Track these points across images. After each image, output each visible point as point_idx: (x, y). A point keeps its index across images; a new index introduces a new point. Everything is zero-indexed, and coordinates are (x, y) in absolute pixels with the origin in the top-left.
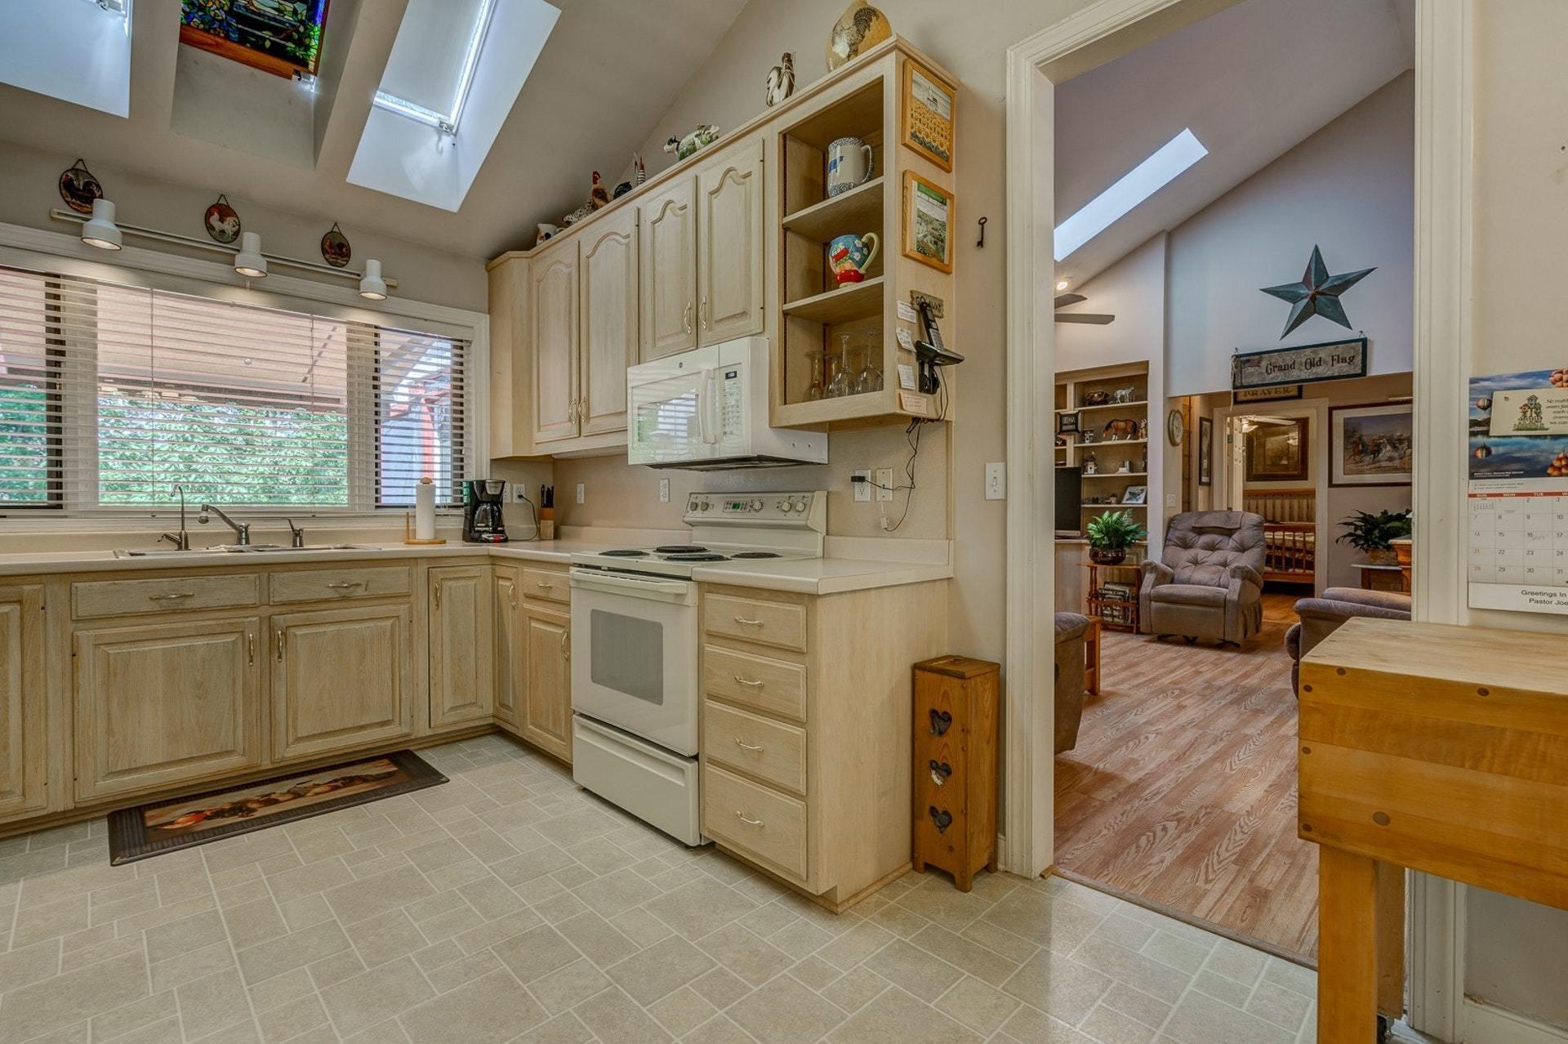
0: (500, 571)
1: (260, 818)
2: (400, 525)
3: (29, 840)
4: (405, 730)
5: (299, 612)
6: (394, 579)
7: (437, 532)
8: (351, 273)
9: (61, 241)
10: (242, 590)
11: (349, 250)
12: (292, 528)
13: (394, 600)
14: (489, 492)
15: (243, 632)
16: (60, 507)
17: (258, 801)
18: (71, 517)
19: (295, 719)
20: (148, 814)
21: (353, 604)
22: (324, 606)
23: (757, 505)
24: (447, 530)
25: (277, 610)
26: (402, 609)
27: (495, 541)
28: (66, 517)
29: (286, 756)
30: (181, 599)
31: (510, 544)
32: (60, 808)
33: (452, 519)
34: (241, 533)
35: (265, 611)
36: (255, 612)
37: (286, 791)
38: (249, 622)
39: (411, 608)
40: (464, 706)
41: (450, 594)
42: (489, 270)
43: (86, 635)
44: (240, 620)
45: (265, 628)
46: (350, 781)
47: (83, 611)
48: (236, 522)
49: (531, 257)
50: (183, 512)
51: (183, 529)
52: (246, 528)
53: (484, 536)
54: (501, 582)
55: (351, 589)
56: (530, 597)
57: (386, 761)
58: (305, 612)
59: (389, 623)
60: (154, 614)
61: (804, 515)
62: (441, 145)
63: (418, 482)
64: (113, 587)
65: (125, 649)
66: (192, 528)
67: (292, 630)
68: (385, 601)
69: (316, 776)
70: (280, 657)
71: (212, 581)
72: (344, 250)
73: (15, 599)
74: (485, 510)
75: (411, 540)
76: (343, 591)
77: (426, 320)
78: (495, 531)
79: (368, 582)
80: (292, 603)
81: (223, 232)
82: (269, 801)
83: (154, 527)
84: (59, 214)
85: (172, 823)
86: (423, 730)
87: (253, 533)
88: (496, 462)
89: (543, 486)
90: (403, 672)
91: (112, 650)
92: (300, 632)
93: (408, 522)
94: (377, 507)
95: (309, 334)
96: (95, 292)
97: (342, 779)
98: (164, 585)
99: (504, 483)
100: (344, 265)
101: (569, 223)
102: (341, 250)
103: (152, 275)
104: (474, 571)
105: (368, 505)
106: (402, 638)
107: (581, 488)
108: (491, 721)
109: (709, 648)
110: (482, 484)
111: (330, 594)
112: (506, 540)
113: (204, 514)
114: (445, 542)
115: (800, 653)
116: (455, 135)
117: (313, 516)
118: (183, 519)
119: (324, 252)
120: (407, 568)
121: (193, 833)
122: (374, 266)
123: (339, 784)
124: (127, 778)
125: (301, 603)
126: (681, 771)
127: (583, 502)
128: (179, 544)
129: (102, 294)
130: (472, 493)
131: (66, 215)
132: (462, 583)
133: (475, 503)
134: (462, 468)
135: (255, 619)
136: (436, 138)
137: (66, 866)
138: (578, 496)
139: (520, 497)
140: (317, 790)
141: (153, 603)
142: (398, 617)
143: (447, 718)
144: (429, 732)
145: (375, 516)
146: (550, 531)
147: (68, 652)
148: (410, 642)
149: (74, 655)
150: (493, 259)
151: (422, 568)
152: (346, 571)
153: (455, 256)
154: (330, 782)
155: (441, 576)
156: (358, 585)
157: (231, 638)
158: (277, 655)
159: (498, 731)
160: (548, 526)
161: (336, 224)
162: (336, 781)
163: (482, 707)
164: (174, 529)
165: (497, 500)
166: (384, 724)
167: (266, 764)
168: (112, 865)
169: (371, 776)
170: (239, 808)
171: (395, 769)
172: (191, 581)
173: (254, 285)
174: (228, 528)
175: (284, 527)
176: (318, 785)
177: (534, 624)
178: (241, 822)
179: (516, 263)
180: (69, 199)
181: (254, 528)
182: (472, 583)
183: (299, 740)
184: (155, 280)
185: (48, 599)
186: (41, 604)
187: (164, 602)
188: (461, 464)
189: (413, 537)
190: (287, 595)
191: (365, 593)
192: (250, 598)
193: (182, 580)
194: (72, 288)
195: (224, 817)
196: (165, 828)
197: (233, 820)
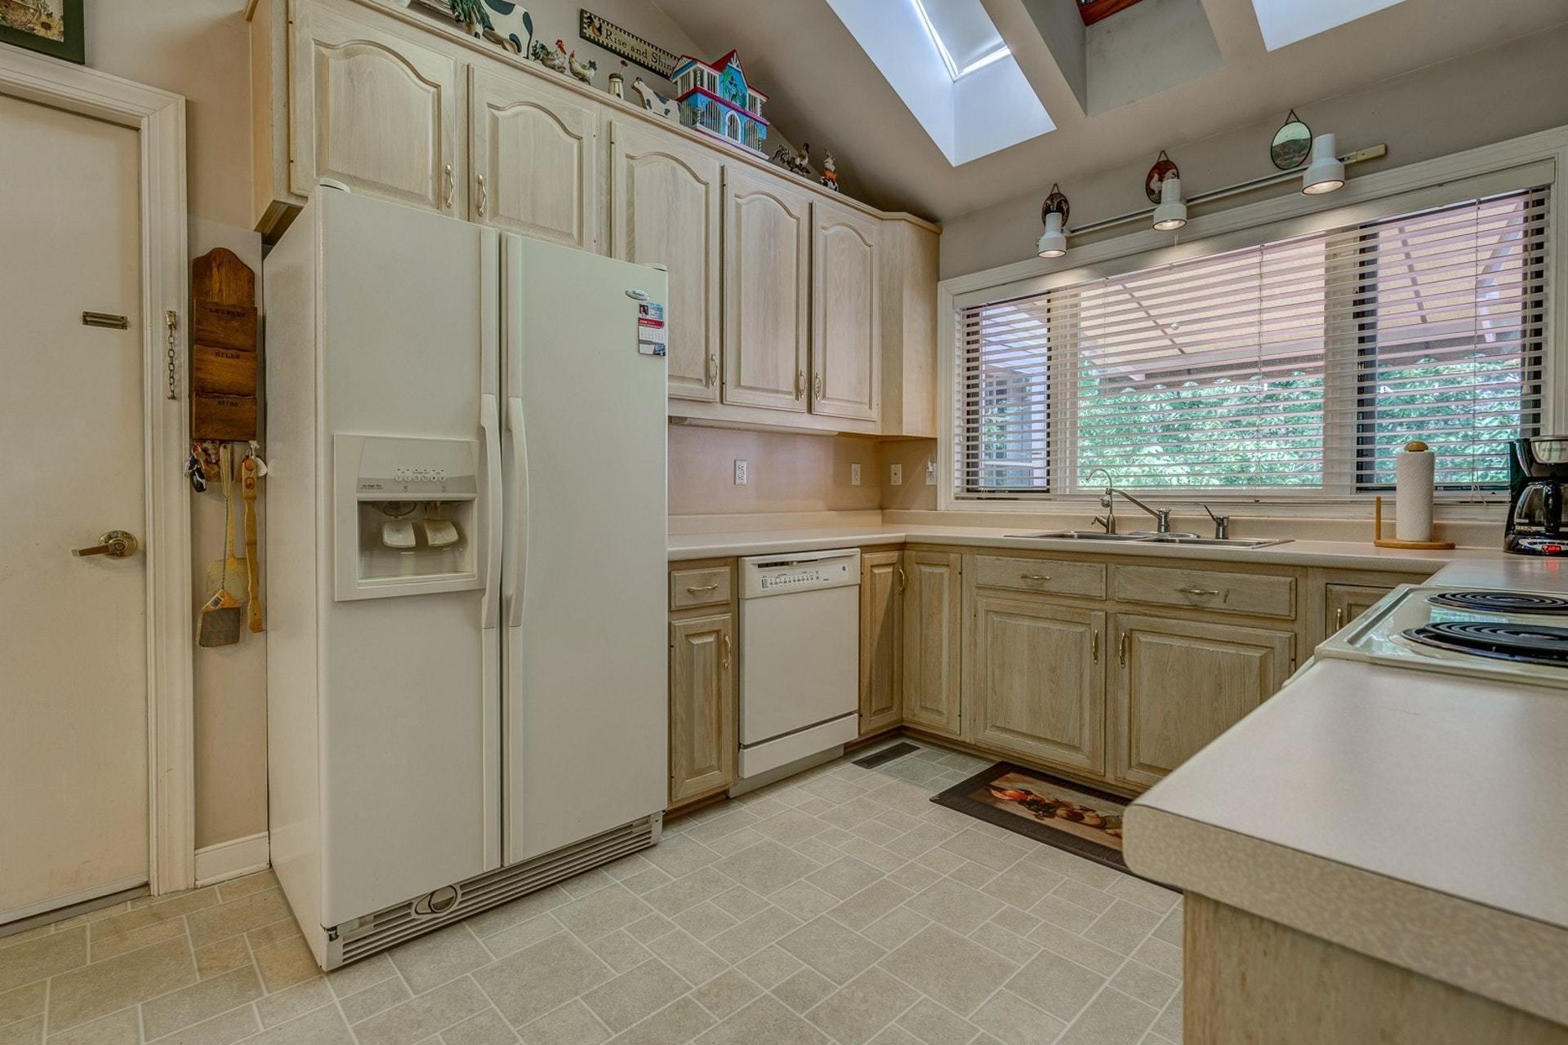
1: (1045, 826)
5: (1145, 615)
6: (1270, 595)
10: (1083, 580)
13: (1268, 624)
14: (1544, 461)
15: (1090, 625)
16: (1048, 491)
17: (1069, 810)
19: (1138, 739)
20: (1010, 775)
21: (1207, 617)
22: (1172, 613)
25: (1124, 608)
26: (1277, 639)
29: (1127, 778)
30: (1041, 581)
32: (967, 741)
33: (1494, 509)
34: (1160, 519)
35: (1111, 607)
36: (1102, 606)
38: (1096, 616)
39: (1294, 640)
43: (982, 604)
44: (1086, 612)
45: (1111, 626)
47: (981, 580)
48: (1154, 509)
51: (1111, 513)
52: (1166, 514)
55: (1204, 598)
58: (1152, 616)
59: (1258, 654)
60: (1018, 591)
64: (998, 561)
67: (1138, 635)
68: (1254, 623)
70: (1122, 663)
73: (945, 563)
74: (1536, 495)
75: (1384, 540)
76: (1195, 598)
77: (1441, 185)
78: (1552, 534)
79: (1228, 591)
80: (1136, 603)
82: (1075, 817)
85: (1001, 790)
87: (1173, 519)
91: (996, 619)
92: (1144, 638)
93: (1378, 512)
94: (1357, 489)
95: (1257, 271)
98: (1029, 565)
110: (1526, 447)
111: (1176, 599)
113: (1107, 498)
117: (1257, 502)
124: (1004, 735)
125: (1144, 604)
128: (1107, 527)
129: (1081, 295)
130: (1515, 462)
133: (1519, 481)
135: (1101, 613)
137: (922, 784)
141: (1022, 581)
142: (1272, 648)
145: (1345, 503)
149: (976, 616)
151: (1316, 583)
152: (1199, 573)
155: (1347, 600)
156: (1213, 594)
157: (1081, 629)
158: (1120, 659)
161: (1292, 112)
165: (1560, 476)
167: (1110, 778)
168: (930, 799)
172: (1050, 564)
181: (1176, 513)
183: (1141, 765)
184: (1108, 268)
185: (964, 567)
186: (960, 570)
187: (1029, 580)
188: (1536, 411)
189: (1394, 537)
190: (1132, 592)
191: (1224, 606)
192: (1098, 590)
193: (1043, 563)
194: (1057, 299)
195: (1029, 808)
196: (993, 792)
197: (1029, 815)
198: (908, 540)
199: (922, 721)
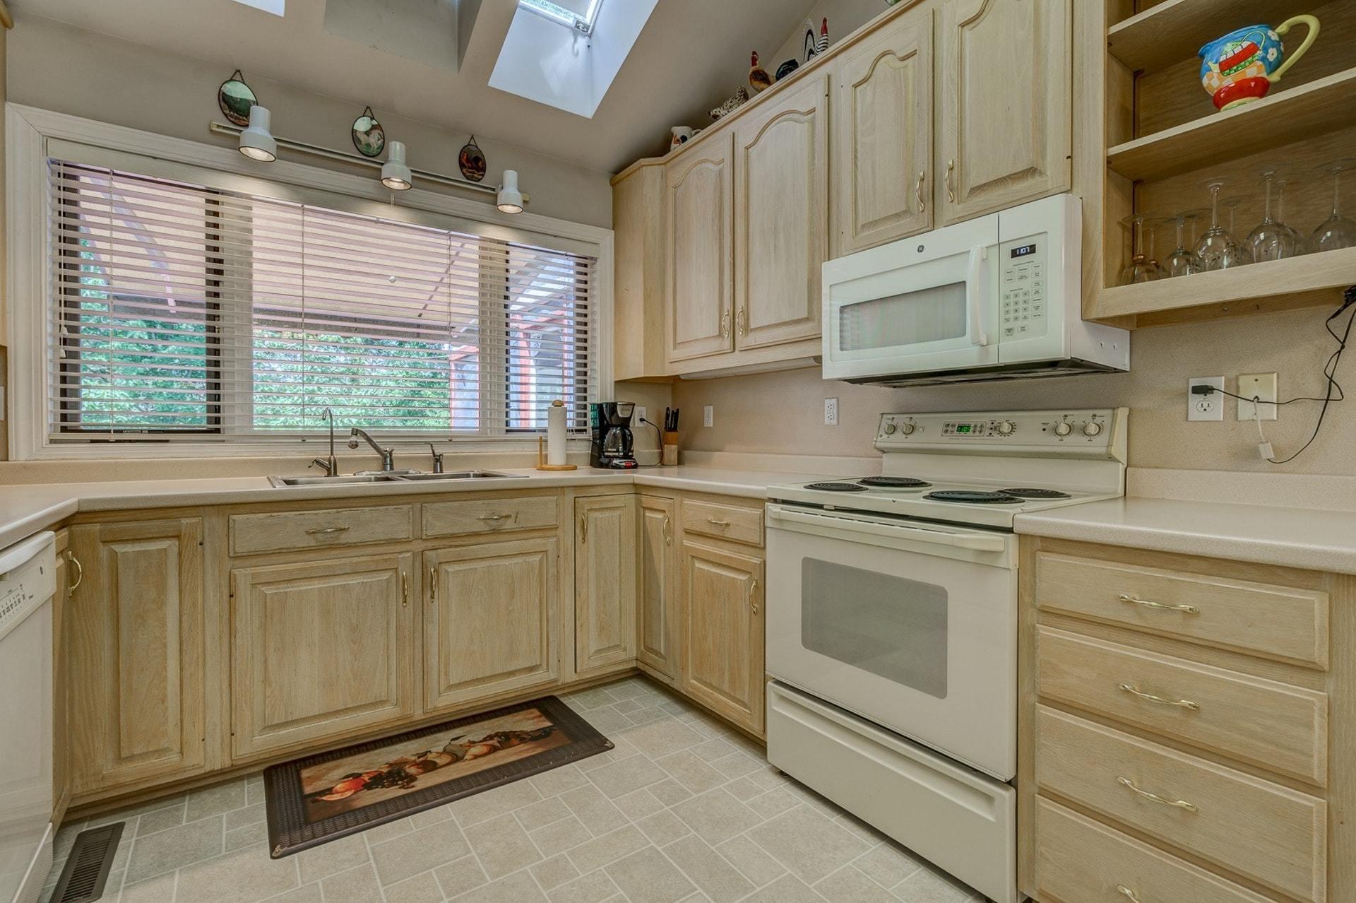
0: (647, 501)
1: (422, 791)
2: (532, 450)
3: (186, 803)
4: (552, 676)
5: (451, 547)
6: (542, 512)
7: (568, 456)
8: (486, 188)
9: (218, 154)
10: (392, 523)
11: (484, 164)
12: (434, 453)
13: (541, 534)
14: (620, 415)
15: (396, 569)
16: (218, 431)
17: (415, 764)
18: (230, 442)
19: (447, 664)
20: (305, 774)
21: (503, 537)
22: (474, 540)
23: (1006, 428)
24: (575, 454)
25: (429, 544)
26: (550, 544)
27: (626, 467)
28: (224, 441)
29: (438, 705)
30: (337, 533)
31: (639, 470)
32: (218, 767)
33: (580, 443)
34: (385, 458)
35: (418, 546)
36: (408, 547)
37: (441, 749)
38: (402, 558)
39: (558, 542)
40: (609, 648)
41: (596, 526)
42: (614, 184)
43: (243, 574)
44: (392, 556)
45: (418, 565)
46: (507, 739)
47: (241, 547)
48: (382, 447)
49: (664, 164)
50: (332, 437)
51: (332, 454)
52: (391, 453)
53: (616, 461)
54: (648, 514)
55: (501, 521)
56: (689, 533)
57: (536, 712)
58: (456, 546)
59: (537, 558)
60: (310, 550)
61: (1096, 440)
62: (576, 46)
63: (550, 405)
64: (269, 519)
65: (283, 588)
66: (342, 452)
67: (444, 567)
68: (532, 535)
69: (467, 728)
70: (432, 597)
71: (367, 513)
72: (480, 164)
73: (174, 534)
74: (615, 434)
75: (544, 466)
76: (493, 523)
77: (555, 236)
78: (624, 457)
79: (517, 513)
80: (444, 537)
81: (368, 145)
82: (426, 766)
83: (304, 452)
84: (218, 126)
85: (329, 791)
86: (569, 677)
87: (397, 458)
88: (621, 384)
89: (668, 409)
90: (550, 613)
91: (269, 590)
92: (451, 568)
93: (541, 446)
94: (507, 431)
95: (447, 252)
96: (250, 208)
97: (497, 735)
98: (319, 517)
99: (634, 405)
100: (479, 180)
101: (716, 117)
102: (477, 164)
103: (302, 190)
104: (619, 501)
105: (499, 430)
106: (550, 575)
107: (709, 411)
108: (634, 664)
109: (1044, 631)
110: (613, 407)
111: (480, 527)
112: (636, 466)
113: (354, 439)
114: (575, 468)
115: (1319, 671)
116: (590, 37)
117: (450, 441)
118: (332, 443)
119: (462, 165)
120: (555, 498)
121: (354, 811)
122: (511, 177)
123: (495, 742)
124: (283, 732)
125: (452, 536)
126: (989, 799)
127: (712, 425)
128: (329, 470)
129: (257, 210)
130: (602, 416)
131: (224, 128)
132: (607, 514)
133: (603, 427)
134: (585, 390)
135: (409, 554)
136: (572, 39)
137: (224, 853)
138: (706, 419)
139: (642, 420)
140: (475, 750)
141: (310, 537)
142: (546, 551)
143: (592, 665)
144: (574, 678)
145: (505, 441)
146: (674, 456)
147: (226, 592)
148: (557, 577)
149: (231, 596)
150: (619, 172)
151: (569, 498)
152: (496, 501)
153: (580, 168)
154: (485, 740)
155: (587, 507)
156: (508, 517)
157: (386, 576)
158: (429, 595)
159: (639, 674)
160: (671, 451)
161: (472, 137)
162: (490, 737)
163: (625, 650)
164: (323, 454)
165: (625, 423)
166: (531, 669)
167: (418, 715)
168: (273, 858)
169: (527, 733)
170: (396, 775)
171: (548, 724)
172: (346, 512)
173: (397, 200)
174: (375, 454)
175: (426, 452)
176: (472, 743)
177: (698, 565)
178: (403, 797)
179: (649, 171)
180: (227, 112)
181: (399, 452)
182: (617, 513)
183: (450, 687)
184: (306, 196)
185: (206, 535)
186: (199, 539)
187: (319, 536)
188: (585, 386)
189: (546, 463)
190: (439, 528)
191: (514, 526)
192: (403, 531)
193: (338, 512)
194: (229, 204)
195: (383, 786)
196: (324, 798)
197: (394, 792)
198: (84, 508)
199: (122, 780)
